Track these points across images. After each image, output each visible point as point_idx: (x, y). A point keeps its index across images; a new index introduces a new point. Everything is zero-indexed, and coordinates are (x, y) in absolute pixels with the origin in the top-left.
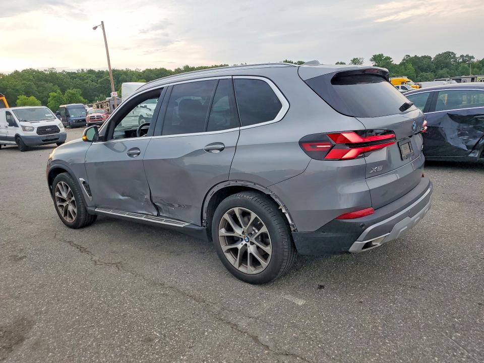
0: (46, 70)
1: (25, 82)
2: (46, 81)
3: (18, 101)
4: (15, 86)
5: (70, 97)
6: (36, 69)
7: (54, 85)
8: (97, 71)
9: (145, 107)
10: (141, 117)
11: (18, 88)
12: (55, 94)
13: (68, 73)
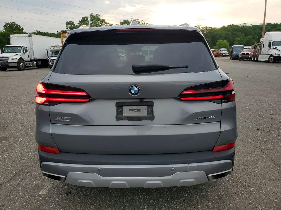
0: (240, 25)
1: (226, 32)
2: (238, 31)
3: (218, 43)
4: (221, 34)
5: (248, 41)
6: (235, 25)
7: (242, 33)
8: (273, 24)
9: (276, 48)
10: (271, 55)
11: (222, 35)
12: (239, 39)
13: (253, 26)
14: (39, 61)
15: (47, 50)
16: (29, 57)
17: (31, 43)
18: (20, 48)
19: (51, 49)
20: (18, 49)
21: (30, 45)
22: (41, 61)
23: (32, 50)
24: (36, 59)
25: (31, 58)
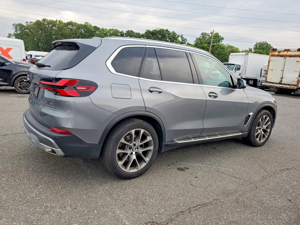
14: (251, 81)
15: (261, 69)
16: (240, 75)
17: (246, 62)
18: (233, 66)
19: (265, 69)
20: (232, 66)
21: (245, 63)
22: (253, 81)
23: (245, 69)
24: (247, 78)
25: (242, 76)
